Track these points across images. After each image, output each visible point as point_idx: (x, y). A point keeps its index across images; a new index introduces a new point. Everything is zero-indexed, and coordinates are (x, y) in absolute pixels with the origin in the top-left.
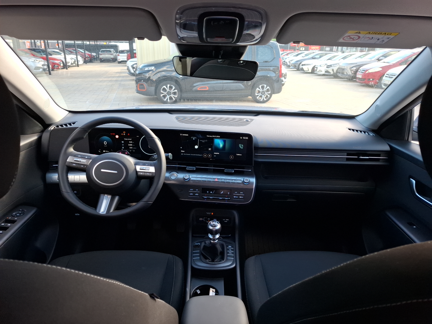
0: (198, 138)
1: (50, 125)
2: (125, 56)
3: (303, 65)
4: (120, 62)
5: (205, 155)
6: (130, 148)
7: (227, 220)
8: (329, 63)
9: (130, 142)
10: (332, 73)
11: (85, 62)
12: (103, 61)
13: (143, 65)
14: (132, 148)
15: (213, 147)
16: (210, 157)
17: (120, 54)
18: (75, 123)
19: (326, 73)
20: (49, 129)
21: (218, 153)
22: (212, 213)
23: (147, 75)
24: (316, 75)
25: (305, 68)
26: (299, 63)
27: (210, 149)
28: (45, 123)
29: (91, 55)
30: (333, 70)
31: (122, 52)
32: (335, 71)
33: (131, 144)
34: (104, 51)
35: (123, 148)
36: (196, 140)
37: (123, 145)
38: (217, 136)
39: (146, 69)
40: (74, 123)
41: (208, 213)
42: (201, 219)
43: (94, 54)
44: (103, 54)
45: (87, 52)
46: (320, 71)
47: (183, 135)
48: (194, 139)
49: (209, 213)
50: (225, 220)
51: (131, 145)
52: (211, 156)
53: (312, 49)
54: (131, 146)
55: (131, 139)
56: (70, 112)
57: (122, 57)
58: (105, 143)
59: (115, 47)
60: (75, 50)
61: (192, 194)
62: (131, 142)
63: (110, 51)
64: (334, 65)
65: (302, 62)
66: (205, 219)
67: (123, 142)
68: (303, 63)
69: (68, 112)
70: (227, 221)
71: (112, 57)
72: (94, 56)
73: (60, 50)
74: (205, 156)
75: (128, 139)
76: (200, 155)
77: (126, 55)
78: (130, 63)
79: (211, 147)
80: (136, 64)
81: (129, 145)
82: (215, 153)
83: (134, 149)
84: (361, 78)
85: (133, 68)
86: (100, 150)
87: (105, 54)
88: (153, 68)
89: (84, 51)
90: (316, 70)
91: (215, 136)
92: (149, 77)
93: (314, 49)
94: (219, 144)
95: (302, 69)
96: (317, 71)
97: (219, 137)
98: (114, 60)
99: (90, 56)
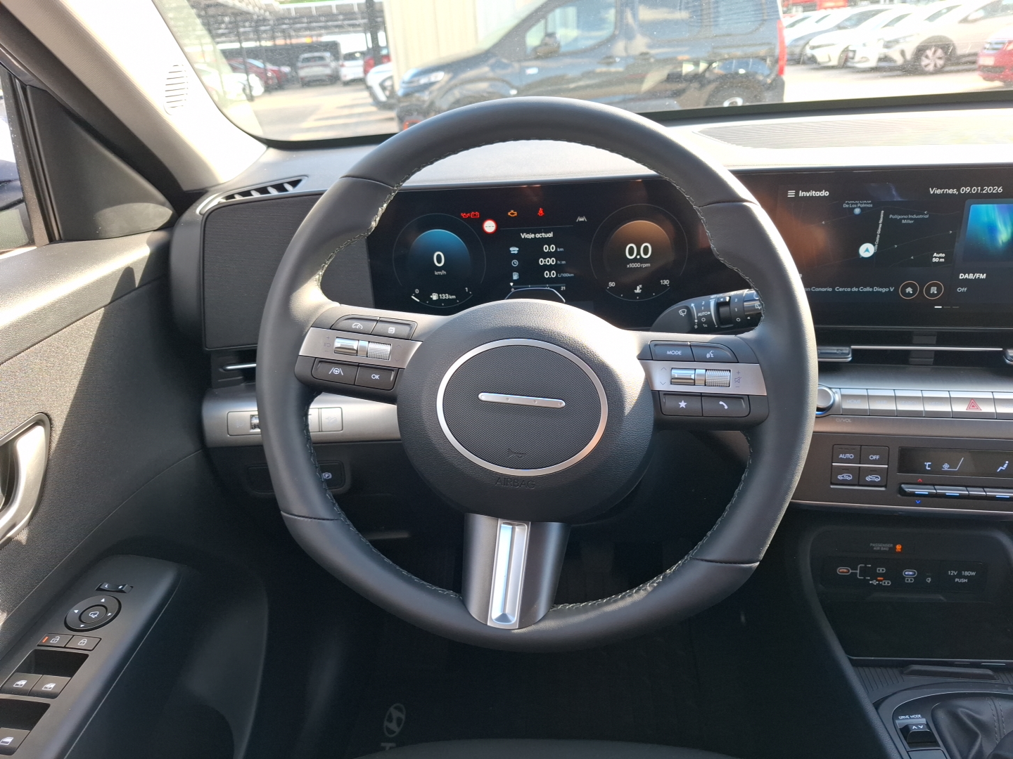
0: (878, 205)
1: (199, 194)
2: (358, 66)
3: (813, 48)
4: (347, 83)
5: (909, 290)
6: (547, 274)
7: (967, 573)
8: (891, 34)
9: (546, 248)
10: (899, 60)
11: (269, 89)
12: (309, 83)
13: (413, 71)
14: (553, 274)
15: (959, 248)
16: (934, 295)
17: (347, 63)
18: (298, 181)
19: (883, 64)
20: (198, 211)
21: (983, 276)
22: (899, 547)
23: (426, 96)
24: (853, 72)
25: (821, 56)
26: (802, 43)
27: (938, 257)
28: (179, 187)
29: (280, 71)
30: (903, 53)
31: (351, 57)
32: (909, 56)
33: (550, 255)
34: (308, 60)
35: (515, 276)
36: (869, 218)
37: (515, 263)
38: (988, 190)
39: (423, 80)
40: (295, 183)
41: (877, 547)
42: (842, 570)
43: (286, 69)
44: (307, 67)
45: (269, 66)
46: (864, 59)
47: (801, 194)
48: (857, 211)
49: (885, 547)
50: (960, 576)
51: (551, 261)
52: (939, 290)
53: (825, 8)
54: (550, 268)
55: (550, 235)
56: (271, 144)
57: (351, 70)
58: (439, 261)
59: (333, 47)
60: (244, 63)
61: (848, 477)
62: (553, 248)
63: (321, 58)
64: (905, 38)
65: (810, 40)
66: (863, 572)
67: (514, 250)
68: (812, 43)
69: (263, 147)
70: (965, 577)
71: (328, 71)
72: (285, 74)
73: (209, 65)
74: (909, 295)
75: (538, 236)
76: (884, 290)
77: (361, 62)
78: (375, 76)
79: (946, 247)
80: (391, 78)
81: (542, 262)
82: (962, 276)
83: (564, 280)
84: (993, 67)
85: (384, 88)
86: (417, 291)
87: (312, 66)
88: (440, 76)
89: (264, 63)
90: (853, 58)
91: (975, 190)
92: (432, 103)
93: (832, 8)
94: (992, 229)
95: (812, 60)
96: (857, 59)
97: (1000, 190)
98: (334, 79)
99: (278, 73)
